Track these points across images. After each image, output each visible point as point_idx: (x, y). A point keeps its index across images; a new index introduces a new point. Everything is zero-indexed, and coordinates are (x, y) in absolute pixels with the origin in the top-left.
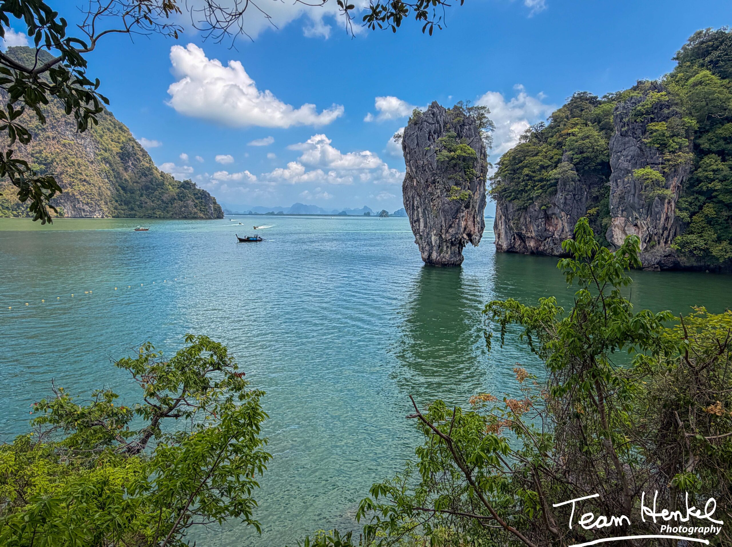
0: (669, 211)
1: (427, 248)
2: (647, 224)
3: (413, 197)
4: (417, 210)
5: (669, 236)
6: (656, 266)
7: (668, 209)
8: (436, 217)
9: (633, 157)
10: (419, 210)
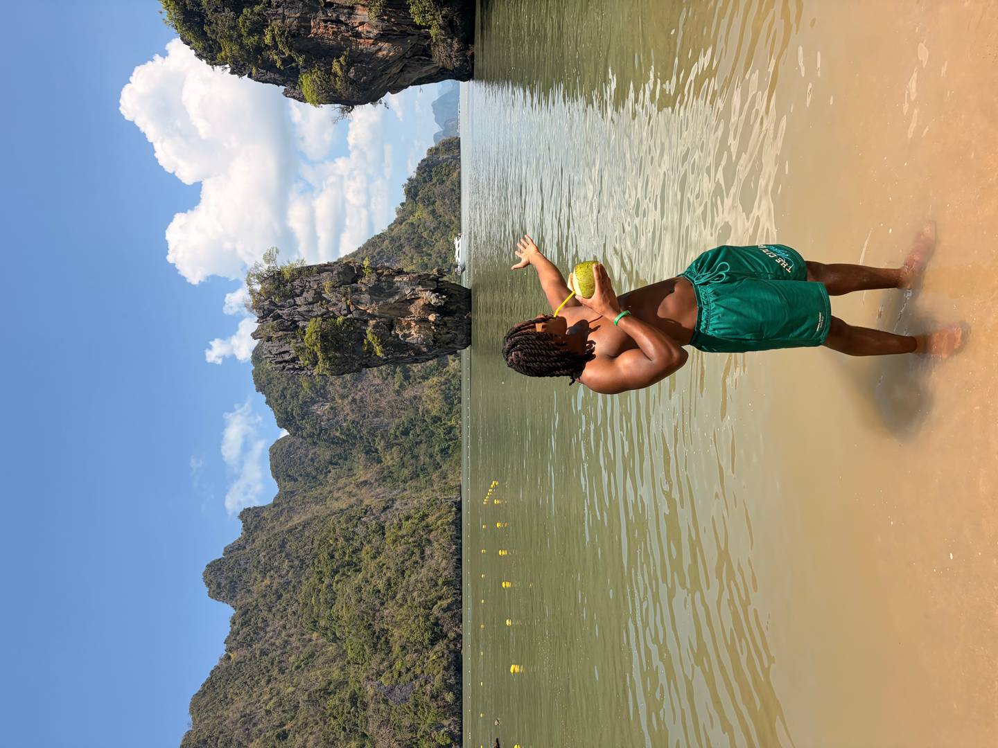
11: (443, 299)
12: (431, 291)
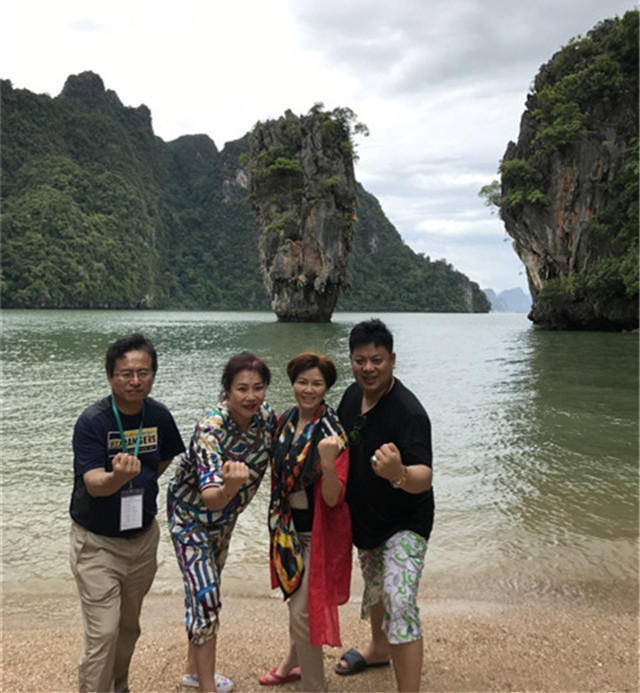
11: (320, 289)
12: (329, 277)
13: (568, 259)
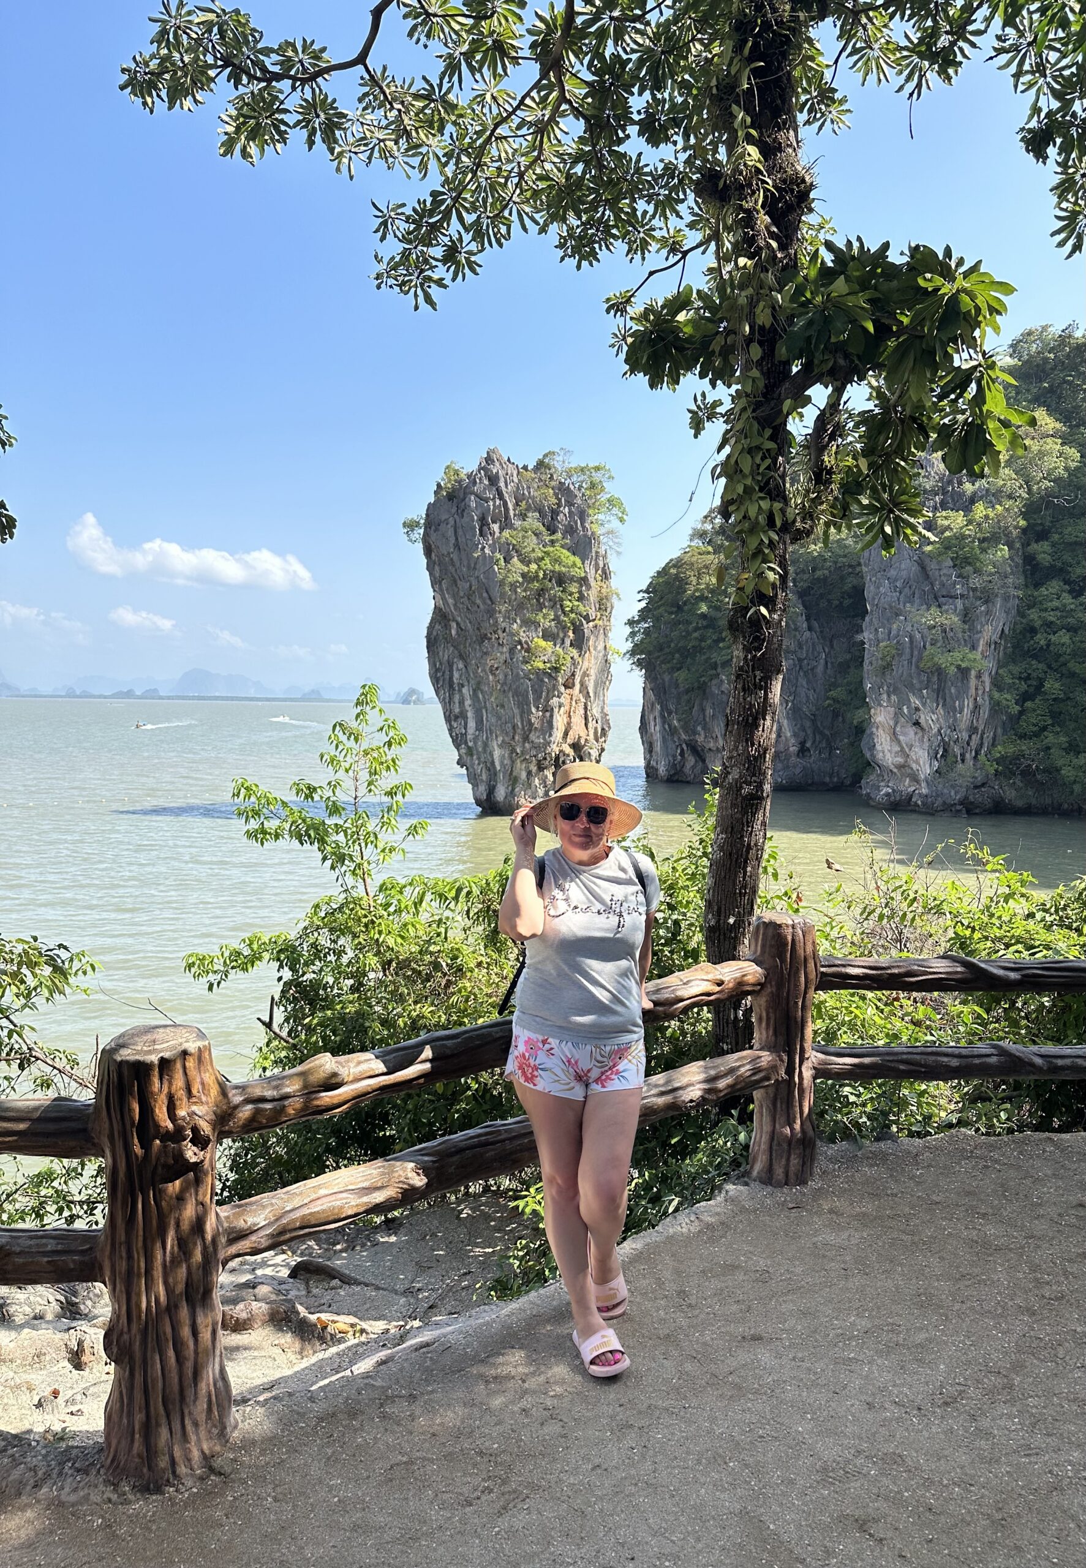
0: (980, 692)
1: (484, 777)
2: (938, 719)
3: (451, 665)
4: (460, 691)
5: (982, 744)
6: (959, 807)
7: (976, 689)
8: (503, 706)
9: (906, 582)
10: (465, 690)
13: (970, 737)
